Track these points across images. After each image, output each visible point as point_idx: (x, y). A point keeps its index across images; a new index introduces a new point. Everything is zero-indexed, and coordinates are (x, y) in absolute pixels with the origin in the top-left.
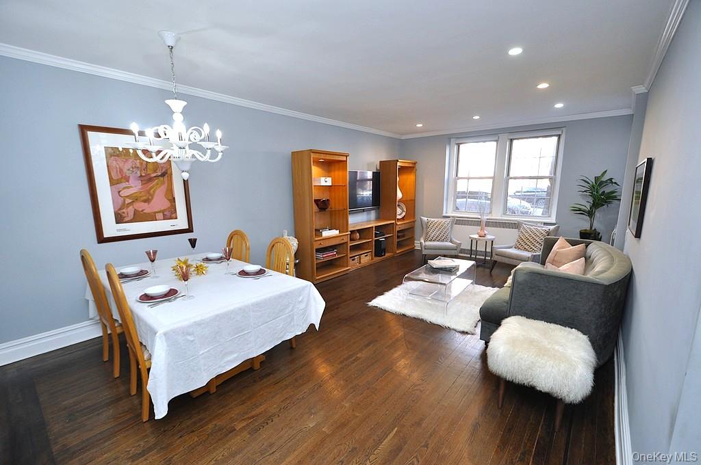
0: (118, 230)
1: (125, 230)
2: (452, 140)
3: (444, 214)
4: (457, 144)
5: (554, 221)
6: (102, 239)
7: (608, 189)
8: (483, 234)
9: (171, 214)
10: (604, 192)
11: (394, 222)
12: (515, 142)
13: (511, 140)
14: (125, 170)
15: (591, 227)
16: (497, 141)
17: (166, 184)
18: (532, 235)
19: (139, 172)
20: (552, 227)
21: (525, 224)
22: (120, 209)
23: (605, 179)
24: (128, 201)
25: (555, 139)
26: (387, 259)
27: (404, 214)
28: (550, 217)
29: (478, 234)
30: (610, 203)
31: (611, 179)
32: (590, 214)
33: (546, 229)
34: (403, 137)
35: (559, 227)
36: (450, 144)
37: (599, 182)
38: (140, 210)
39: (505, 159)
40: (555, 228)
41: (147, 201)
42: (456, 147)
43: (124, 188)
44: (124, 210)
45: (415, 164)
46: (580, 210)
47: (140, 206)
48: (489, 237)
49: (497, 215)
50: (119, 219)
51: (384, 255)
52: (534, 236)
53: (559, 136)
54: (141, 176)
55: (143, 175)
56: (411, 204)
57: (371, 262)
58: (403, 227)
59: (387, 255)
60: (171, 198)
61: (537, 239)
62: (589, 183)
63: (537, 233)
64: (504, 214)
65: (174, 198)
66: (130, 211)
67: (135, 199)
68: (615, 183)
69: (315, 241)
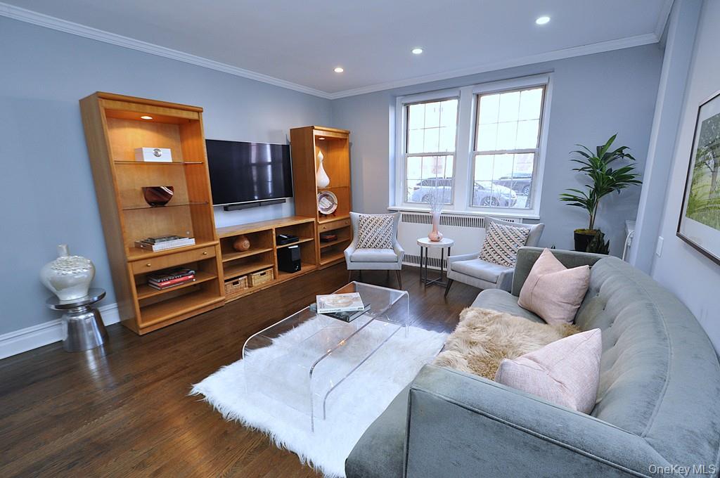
2: (397, 98)
3: (391, 207)
4: (405, 105)
5: (537, 216)
7: (616, 166)
8: (435, 236)
10: (611, 169)
11: (313, 219)
12: (483, 99)
13: (478, 96)
15: (591, 225)
16: (457, 98)
18: (504, 238)
20: (533, 227)
21: (495, 222)
23: (611, 150)
25: (540, 90)
26: (305, 275)
27: (335, 207)
28: (531, 209)
29: (429, 237)
30: (622, 186)
31: (620, 150)
32: (590, 204)
33: (525, 229)
34: (332, 97)
35: (544, 226)
36: (395, 105)
37: (604, 155)
39: (469, 126)
40: (537, 228)
42: (403, 109)
45: (347, 134)
46: (575, 198)
48: (445, 241)
49: (461, 208)
51: (299, 269)
52: (506, 240)
53: (544, 87)
56: (345, 194)
57: (275, 282)
58: (331, 227)
59: (305, 269)
61: (511, 245)
62: (588, 157)
63: (512, 236)
64: (470, 206)
68: (628, 155)
69: (129, 262)
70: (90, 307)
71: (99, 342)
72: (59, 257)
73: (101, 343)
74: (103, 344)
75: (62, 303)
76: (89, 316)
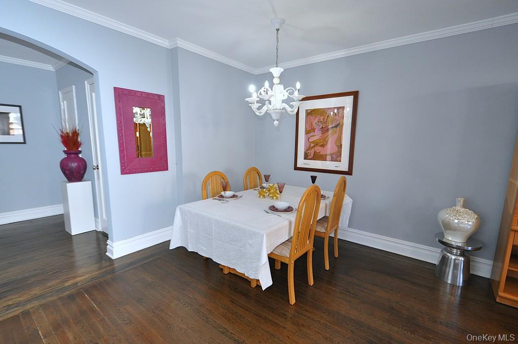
0: (304, 164)
1: (307, 164)
6: (296, 168)
9: (337, 157)
14: (314, 124)
17: (338, 133)
19: (321, 125)
22: (307, 150)
24: (312, 145)
38: (318, 152)
41: (323, 146)
43: (312, 136)
44: (309, 151)
47: (318, 149)
50: (306, 157)
54: (322, 127)
55: (324, 127)
60: (339, 145)
65: (341, 145)
66: (312, 152)
67: (316, 144)
69: (512, 230)
70: (464, 253)
71: (459, 283)
72: (455, 206)
73: (461, 285)
74: (462, 287)
75: (444, 240)
76: (460, 259)
